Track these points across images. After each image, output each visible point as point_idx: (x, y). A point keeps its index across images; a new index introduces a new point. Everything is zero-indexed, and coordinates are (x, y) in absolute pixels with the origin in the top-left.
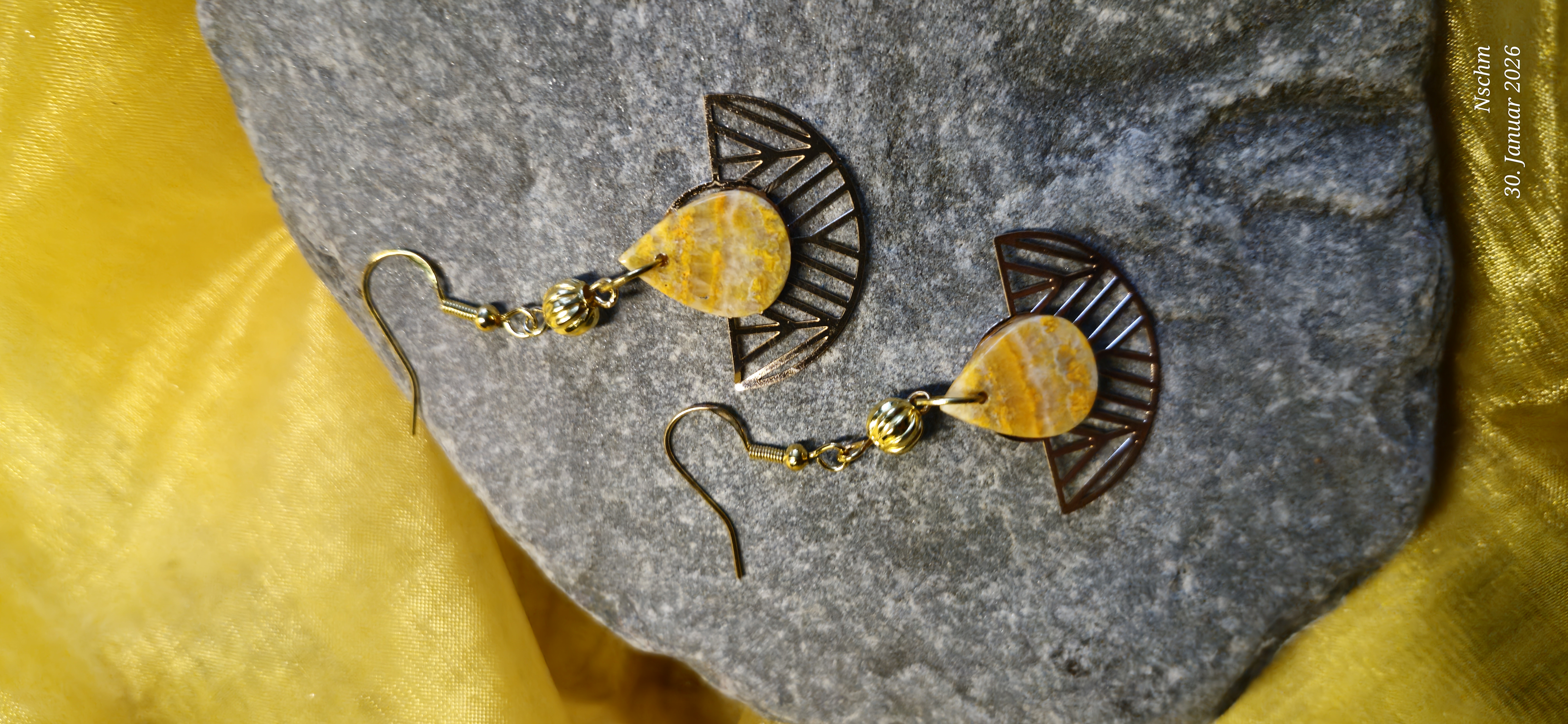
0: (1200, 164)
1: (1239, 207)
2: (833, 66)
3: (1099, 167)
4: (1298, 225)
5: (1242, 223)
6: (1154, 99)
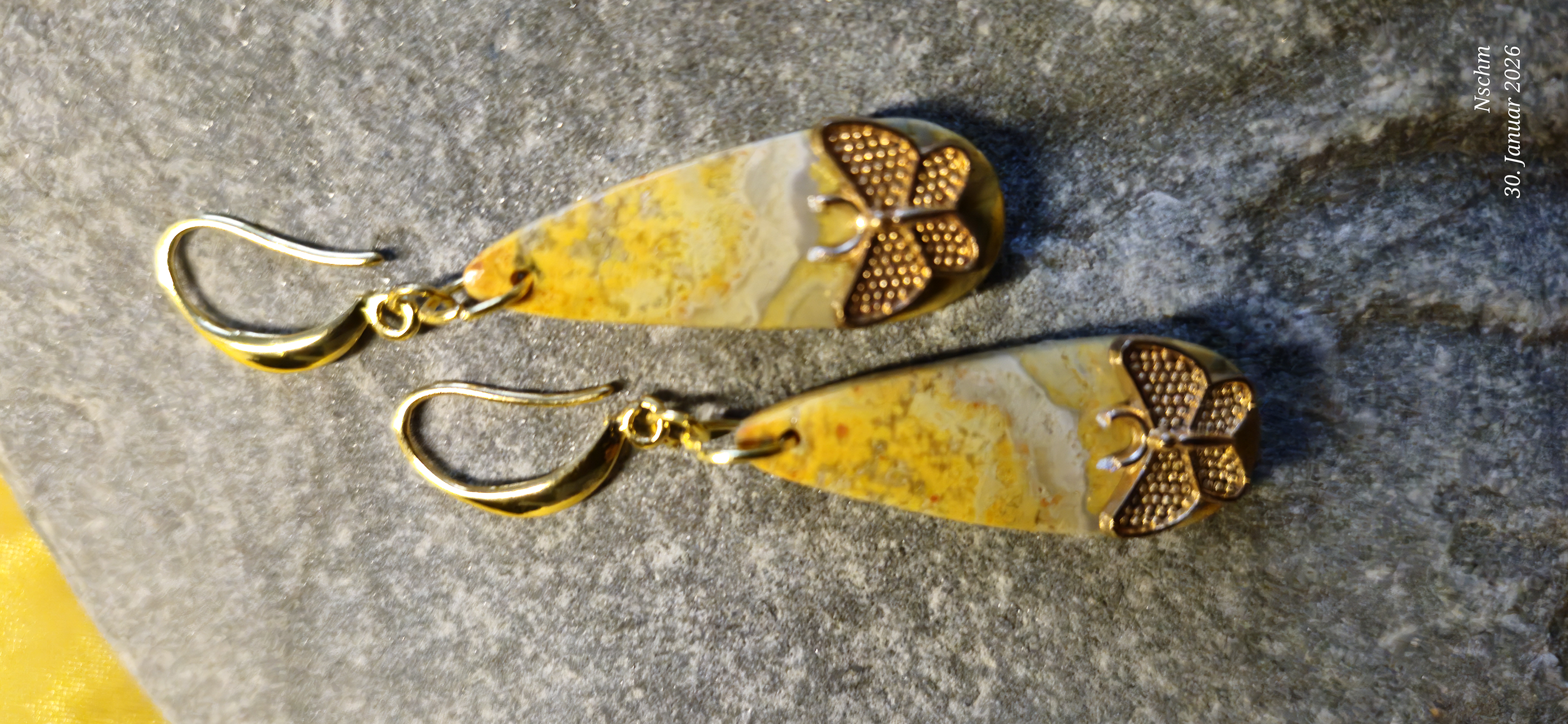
0: (1268, 250)
1: (1333, 319)
2: (651, 95)
3: (1102, 253)
4: (1431, 347)
5: (1339, 344)
6: (1191, 146)
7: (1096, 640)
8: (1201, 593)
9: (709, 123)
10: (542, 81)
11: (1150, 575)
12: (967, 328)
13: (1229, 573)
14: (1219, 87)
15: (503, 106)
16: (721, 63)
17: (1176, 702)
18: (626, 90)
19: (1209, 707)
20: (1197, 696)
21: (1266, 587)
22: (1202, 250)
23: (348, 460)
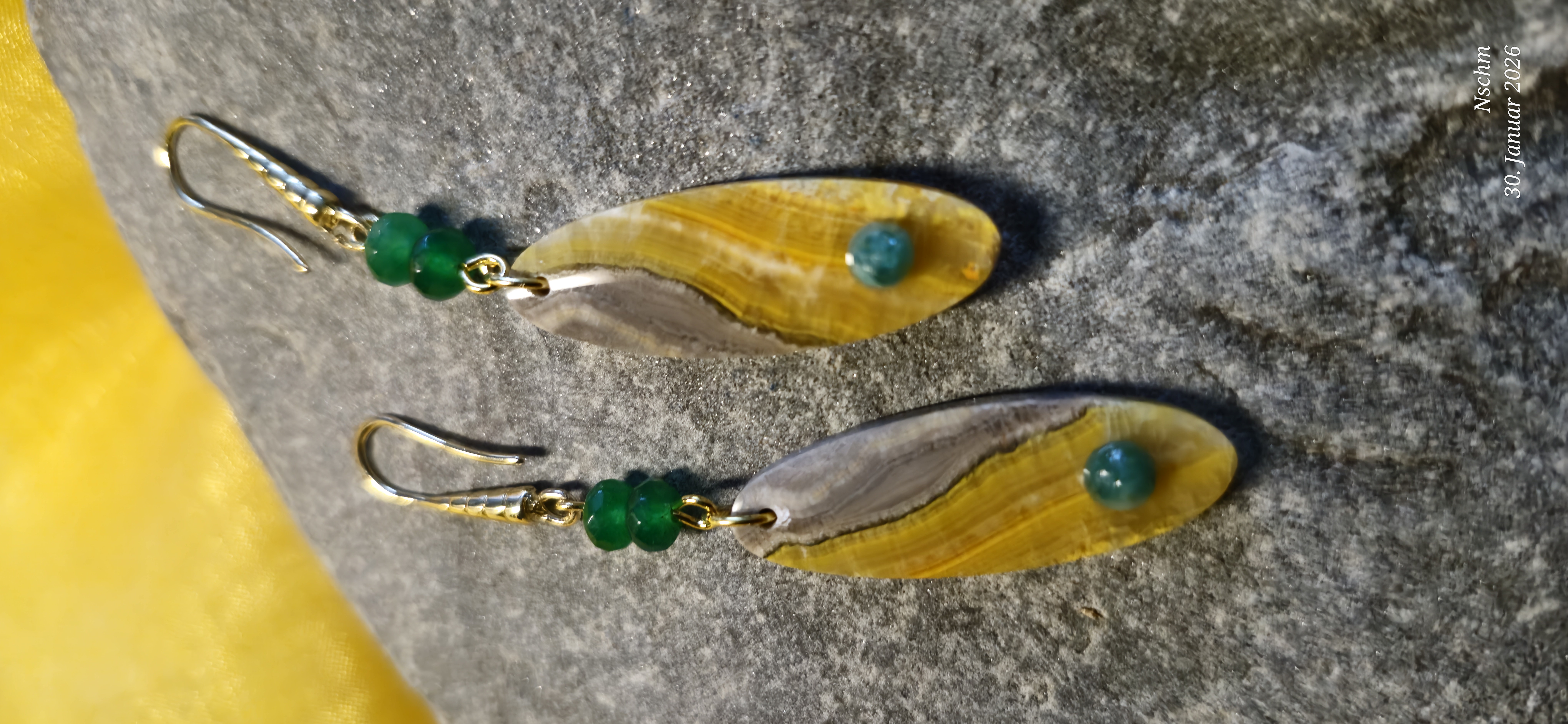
1: (1479, 278)
3: (1230, 207)
5: (1484, 304)
6: (1327, 95)
7: (1211, 596)
8: (1325, 554)
9: (829, 80)
10: (673, 43)
11: (1271, 534)
12: (1086, 280)
13: (1355, 537)
14: (1357, 34)
15: (637, 67)
16: (840, 21)
17: (1293, 663)
18: (750, 49)
19: (1328, 672)
20: (1315, 658)
21: (1395, 553)
22: (1335, 204)
23: (508, 392)
